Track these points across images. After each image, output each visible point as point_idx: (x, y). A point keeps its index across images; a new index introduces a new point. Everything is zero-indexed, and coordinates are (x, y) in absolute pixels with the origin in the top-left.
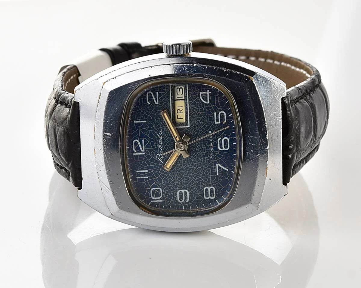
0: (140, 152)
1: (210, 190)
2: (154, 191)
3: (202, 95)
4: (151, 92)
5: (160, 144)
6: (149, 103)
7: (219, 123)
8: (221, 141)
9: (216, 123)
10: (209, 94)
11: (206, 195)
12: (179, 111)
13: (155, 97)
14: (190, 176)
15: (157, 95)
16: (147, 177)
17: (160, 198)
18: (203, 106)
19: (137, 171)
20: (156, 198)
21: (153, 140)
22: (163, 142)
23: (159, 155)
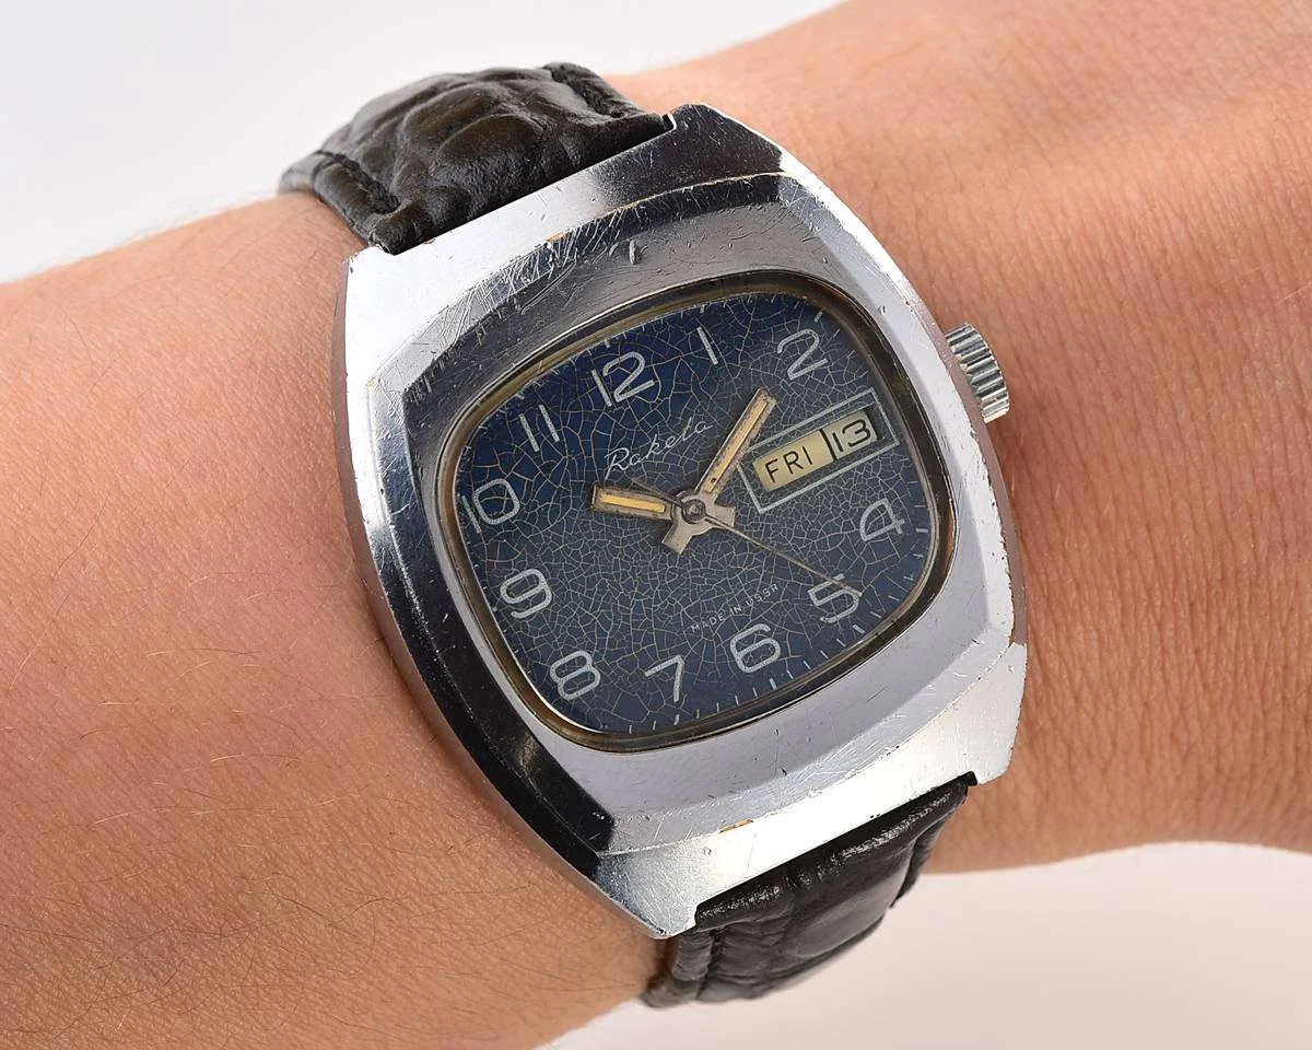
0: (610, 390)
1: (586, 673)
2: (500, 490)
3: (882, 508)
4: (817, 341)
5: (662, 445)
6: (780, 351)
7: (817, 603)
8: (761, 635)
9: (812, 593)
10: (894, 530)
11: (562, 667)
12: (793, 457)
13: (807, 362)
14: (603, 586)
15: (818, 364)
16: (537, 449)
17: (486, 519)
18: (848, 527)
19: (541, 407)
20: (479, 507)
21: (666, 417)
22: (674, 450)
23: (625, 454)
